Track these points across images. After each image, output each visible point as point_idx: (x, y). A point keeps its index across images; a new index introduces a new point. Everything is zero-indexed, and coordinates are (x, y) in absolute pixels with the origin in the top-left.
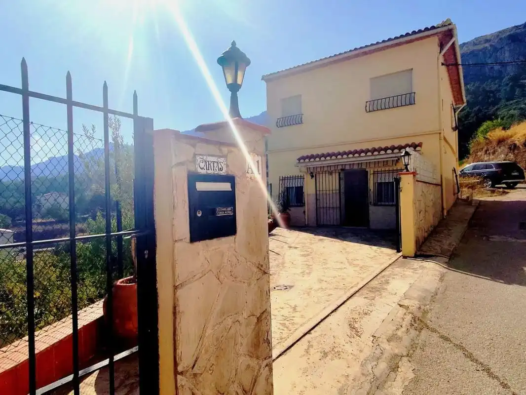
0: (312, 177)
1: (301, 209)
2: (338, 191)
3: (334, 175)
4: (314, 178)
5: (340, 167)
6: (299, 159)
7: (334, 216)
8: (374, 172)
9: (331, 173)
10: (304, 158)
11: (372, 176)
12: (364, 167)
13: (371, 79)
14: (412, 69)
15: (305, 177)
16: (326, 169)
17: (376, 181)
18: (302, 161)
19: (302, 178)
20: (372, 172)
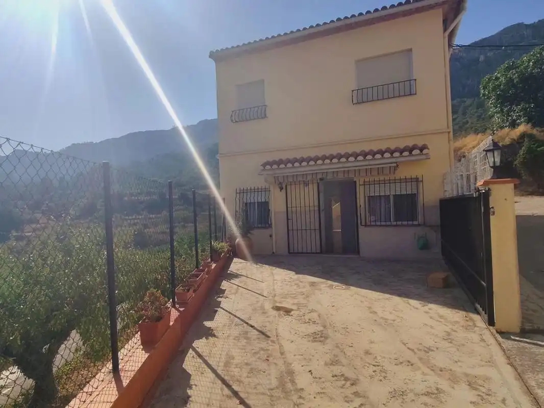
0: (281, 189)
1: (267, 232)
2: (316, 208)
3: (311, 186)
4: (284, 191)
5: (319, 176)
6: (264, 165)
7: (312, 242)
8: (364, 182)
9: (306, 184)
10: (271, 164)
11: (362, 188)
12: (351, 175)
13: (358, 62)
14: (411, 50)
15: (272, 189)
16: (300, 179)
17: (367, 194)
18: (268, 167)
19: (266, 190)
20: (362, 183)
